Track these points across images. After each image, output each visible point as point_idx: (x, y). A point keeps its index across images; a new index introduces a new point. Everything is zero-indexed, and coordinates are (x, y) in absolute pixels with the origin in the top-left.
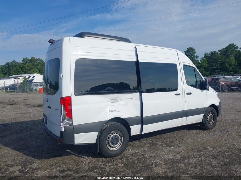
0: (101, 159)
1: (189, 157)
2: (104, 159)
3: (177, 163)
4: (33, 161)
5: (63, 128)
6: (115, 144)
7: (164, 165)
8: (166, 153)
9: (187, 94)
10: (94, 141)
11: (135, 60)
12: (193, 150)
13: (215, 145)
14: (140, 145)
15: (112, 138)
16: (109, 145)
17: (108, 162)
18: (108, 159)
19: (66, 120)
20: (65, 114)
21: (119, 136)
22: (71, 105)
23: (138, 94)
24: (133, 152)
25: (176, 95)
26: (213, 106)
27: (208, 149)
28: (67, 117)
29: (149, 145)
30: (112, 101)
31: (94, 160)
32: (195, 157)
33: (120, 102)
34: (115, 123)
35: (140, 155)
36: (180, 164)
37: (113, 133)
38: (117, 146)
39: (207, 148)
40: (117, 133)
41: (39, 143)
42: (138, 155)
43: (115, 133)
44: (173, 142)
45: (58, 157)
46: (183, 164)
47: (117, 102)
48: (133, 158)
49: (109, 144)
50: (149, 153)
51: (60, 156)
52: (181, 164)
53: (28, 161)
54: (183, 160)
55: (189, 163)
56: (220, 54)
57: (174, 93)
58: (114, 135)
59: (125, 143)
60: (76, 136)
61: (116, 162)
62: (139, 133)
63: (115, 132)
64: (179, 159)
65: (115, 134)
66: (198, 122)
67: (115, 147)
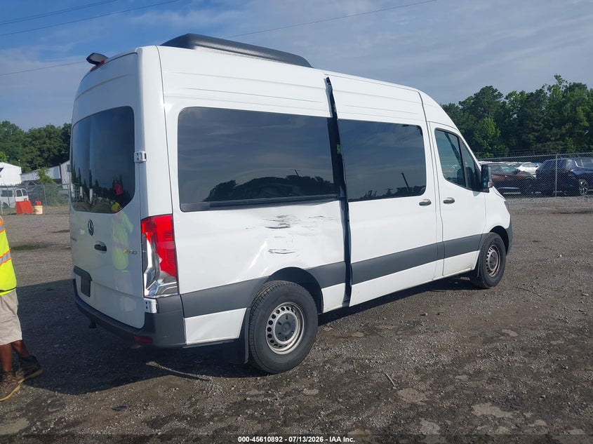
0: (250, 379)
1: (471, 358)
2: (259, 378)
3: (448, 373)
4: (58, 400)
5: (154, 303)
6: (287, 338)
7: (420, 381)
8: (413, 351)
9: (445, 202)
10: (234, 334)
11: (327, 114)
12: (473, 338)
13: (520, 324)
14: (338, 334)
15: (279, 323)
16: (272, 341)
17: (275, 386)
18: (269, 377)
19: (160, 281)
20: (157, 265)
21: (294, 315)
22: (173, 239)
23: (336, 205)
24: (328, 354)
25: (422, 204)
26: (498, 230)
27: (508, 335)
28: (162, 273)
29: (362, 335)
30: (276, 224)
31: (235, 383)
32: (485, 357)
33: (294, 228)
34: (285, 282)
35: (350, 361)
36: (457, 377)
37: (280, 309)
38: (291, 342)
39: (503, 331)
40: (290, 308)
41: (59, 348)
42: (344, 362)
43: (285, 307)
44: (419, 323)
45: (128, 382)
46: (465, 377)
47: (286, 227)
48: (335, 369)
49: (270, 339)
50: (370, 355)
51: (135, 380)
52: (461, 377)
53: (45, 401)
54: (461, 366)
55: (479, 373)
56: (463, 110)
57: (418, 199)
58: (282, 313)
59: (309, 334)
60: (190, 322)
61: (294, 385)
62: (340, 305)
63: (285, 305)
64: (450, 365)
65: (286, 312)
66: (467, 270)
67: (286, 345)
